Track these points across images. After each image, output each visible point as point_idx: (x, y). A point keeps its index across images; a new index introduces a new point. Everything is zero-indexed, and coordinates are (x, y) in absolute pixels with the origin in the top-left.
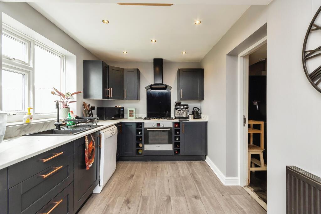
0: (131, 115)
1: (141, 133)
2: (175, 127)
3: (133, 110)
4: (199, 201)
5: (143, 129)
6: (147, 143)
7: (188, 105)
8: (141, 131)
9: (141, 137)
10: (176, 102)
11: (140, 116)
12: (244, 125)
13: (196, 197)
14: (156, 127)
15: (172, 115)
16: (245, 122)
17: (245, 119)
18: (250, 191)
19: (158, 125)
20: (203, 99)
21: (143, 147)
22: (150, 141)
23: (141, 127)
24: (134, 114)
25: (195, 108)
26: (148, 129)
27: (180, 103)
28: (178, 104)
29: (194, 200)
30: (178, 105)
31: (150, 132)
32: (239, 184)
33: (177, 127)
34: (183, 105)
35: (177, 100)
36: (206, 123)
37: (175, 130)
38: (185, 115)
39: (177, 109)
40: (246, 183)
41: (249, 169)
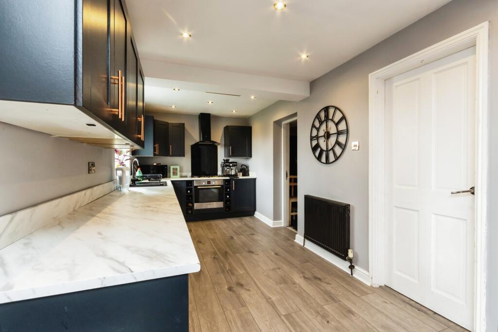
0: (175, 174)
1: (191, 192)
2: (226, 184)
3: (177, 169)
4: (255, 236)
5: (193, 187)
6: (197, 201)
7: (236, 163)
8: (191, 190)
9: (191, 196)
10: (224, 160)
11: (184, 174)
12: (287, 179)
13: (252, 235)
14: (207, 184)
15: (220, 173)
16: (287, 176)
17: (287, 174)
18: (290, 228)
19: (209, 182)
20: (251, 156)
21: (193, 206)
22: (200, 200)
23: (191, 186)
24: (178, 173)
25: (243, 166)
26: (198, 187)
27: (228, 160)
28: (226, 161)
29: (251, 236)
30: (226, 163)
31: (200, 191)
32: (283, 225)
33: (227, 185)
34: (231, 163)
35: (225, 157)
36: (255, 180)
37: (226, 187)
38: (233, 173)
39: (226, 166)
40: (287, 224)
41: (290, 214)
